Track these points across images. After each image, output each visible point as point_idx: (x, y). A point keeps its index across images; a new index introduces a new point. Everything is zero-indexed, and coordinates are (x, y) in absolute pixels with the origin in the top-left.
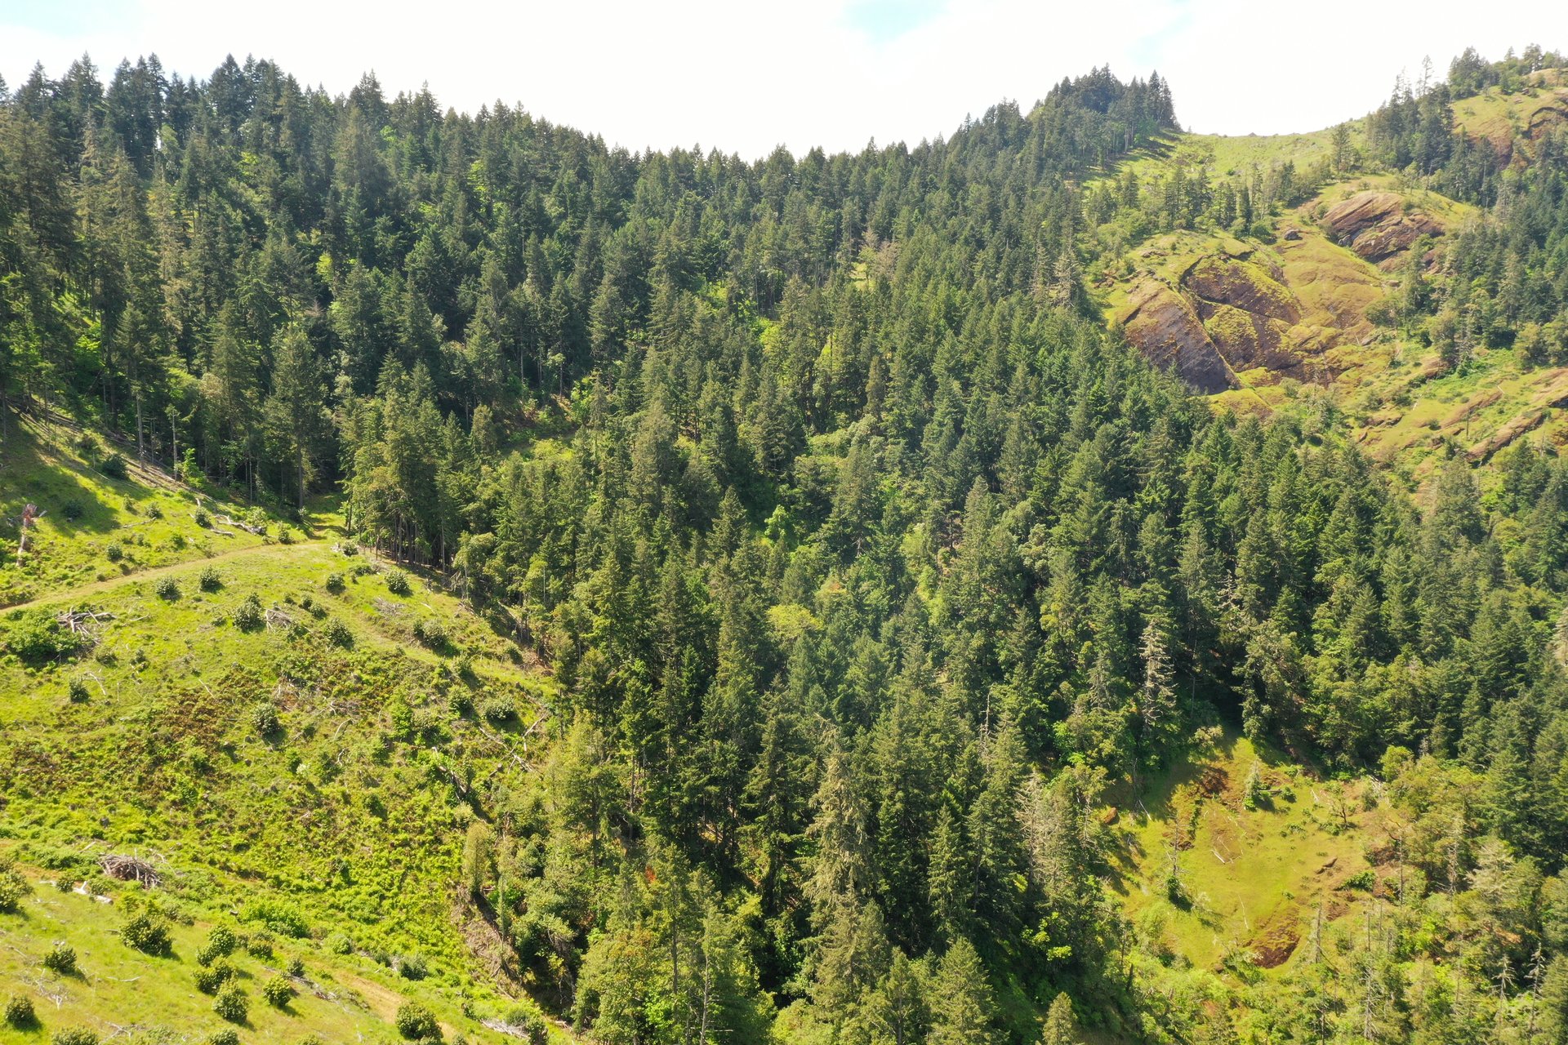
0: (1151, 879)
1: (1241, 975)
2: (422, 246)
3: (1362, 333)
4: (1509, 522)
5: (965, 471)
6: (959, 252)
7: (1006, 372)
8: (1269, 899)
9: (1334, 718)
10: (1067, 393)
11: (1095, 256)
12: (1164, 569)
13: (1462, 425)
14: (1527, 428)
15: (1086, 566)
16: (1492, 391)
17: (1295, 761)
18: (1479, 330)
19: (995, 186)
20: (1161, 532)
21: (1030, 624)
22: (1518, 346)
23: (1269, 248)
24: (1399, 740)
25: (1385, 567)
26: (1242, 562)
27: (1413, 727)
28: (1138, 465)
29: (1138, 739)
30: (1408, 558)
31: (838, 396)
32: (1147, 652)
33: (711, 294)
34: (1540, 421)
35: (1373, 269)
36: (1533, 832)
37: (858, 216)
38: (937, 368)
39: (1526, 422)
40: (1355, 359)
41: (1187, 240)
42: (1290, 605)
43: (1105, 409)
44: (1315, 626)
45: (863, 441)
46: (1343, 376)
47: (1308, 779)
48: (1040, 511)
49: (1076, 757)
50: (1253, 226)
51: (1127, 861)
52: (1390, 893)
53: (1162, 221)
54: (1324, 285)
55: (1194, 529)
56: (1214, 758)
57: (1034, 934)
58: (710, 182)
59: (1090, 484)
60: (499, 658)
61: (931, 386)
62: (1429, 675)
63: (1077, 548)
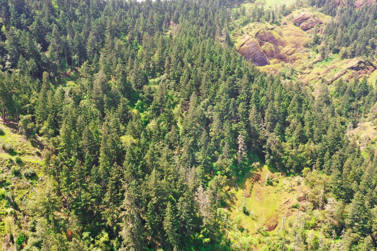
0: (239, 207)
1: (262, 234)
2: (35, 23)
3: (302, 49)
4: (337, 100)
5: (190, 90)
6: (195, 27)
7: (204, 61)
8: (271, 211)
9: (290, 160)
10: (220, 67)
11: (233, 29)
12: (245, 118)
13: (326, 74)
14: (342, 75)
15: (223, 117)
16: (333, 65)
17: (279, 171)
18: (331, 49)
19: (207, 9)
20: (244, 108)
21: (206, 135)
22: (340, 53)
23: (279, 27)
24: (307, 166)
25: (305, 116)
26: (266, 116)
27: (311, 162)
28: (239, 88)
29: (236, 166)
30: (311, 113)
31: (157, 68)
32: (239, 142)
33: (124, 38)
34: (345, 73)
35: (305, 33)
36: (342, 192)
37: (169, 17)
38: (185, 60)
39: (341, 73)
40: (300, 56)
41: (258, 24)
42: (279, 128)
43: (230, 72)
44: (286, 134)
45: (164, 81)
46: (296, 61)
47: (283, 176)
48: (211, 101)
49: (219, 172)
50: (275, 21)
51: (232, 202)
52: (304, 210)
53: (251, 19)
54: (292, 37)
55: (253, 106)
56: (257, 171)
57: (199, 235)
58: (128, 6)
59: (224, 94)
60: (33, 155)
61: (183, 65)
62: (316, 147)
63: (220, 112)
